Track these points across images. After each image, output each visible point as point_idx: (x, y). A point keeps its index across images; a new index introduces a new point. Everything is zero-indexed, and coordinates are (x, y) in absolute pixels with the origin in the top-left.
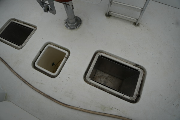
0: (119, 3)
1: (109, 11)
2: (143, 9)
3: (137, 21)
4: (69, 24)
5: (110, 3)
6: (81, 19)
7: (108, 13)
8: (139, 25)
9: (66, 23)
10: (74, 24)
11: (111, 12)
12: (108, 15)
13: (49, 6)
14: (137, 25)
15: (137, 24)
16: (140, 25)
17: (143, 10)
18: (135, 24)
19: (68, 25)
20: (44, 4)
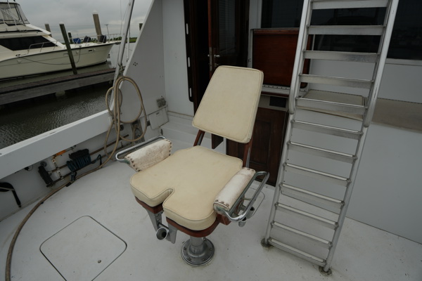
0: (286, 228)
1: (268, 237)
2: (331, 243)
3: (324, 264)
4: (189, 253)
5: (270, 226)
6: (215, 246)
7: (266, 240)
8: (331, 273)
9: (185, 249)
10: (200, 256)
11: (273, 240)
12: (267, 244)
13: (168, 231)
14: (327, 272)
15: (326, 269)
16: (334, 273)
17: (332, 246)
18: (322, 269)
19: (187, 255)
20: (160, 225)
